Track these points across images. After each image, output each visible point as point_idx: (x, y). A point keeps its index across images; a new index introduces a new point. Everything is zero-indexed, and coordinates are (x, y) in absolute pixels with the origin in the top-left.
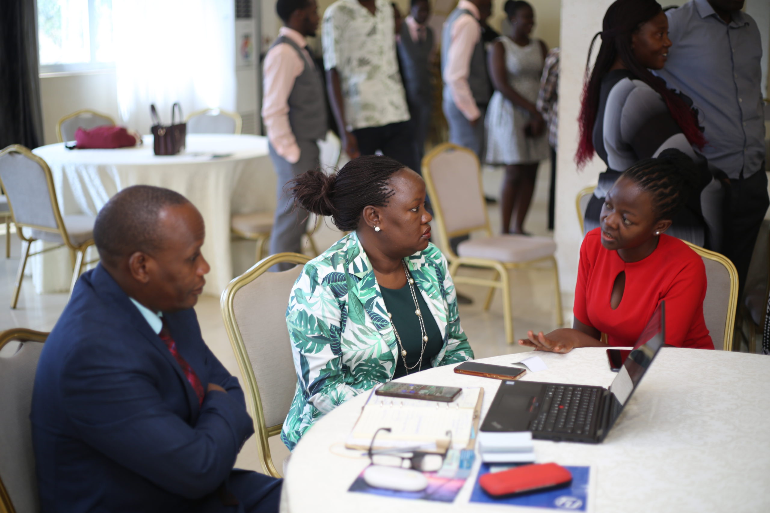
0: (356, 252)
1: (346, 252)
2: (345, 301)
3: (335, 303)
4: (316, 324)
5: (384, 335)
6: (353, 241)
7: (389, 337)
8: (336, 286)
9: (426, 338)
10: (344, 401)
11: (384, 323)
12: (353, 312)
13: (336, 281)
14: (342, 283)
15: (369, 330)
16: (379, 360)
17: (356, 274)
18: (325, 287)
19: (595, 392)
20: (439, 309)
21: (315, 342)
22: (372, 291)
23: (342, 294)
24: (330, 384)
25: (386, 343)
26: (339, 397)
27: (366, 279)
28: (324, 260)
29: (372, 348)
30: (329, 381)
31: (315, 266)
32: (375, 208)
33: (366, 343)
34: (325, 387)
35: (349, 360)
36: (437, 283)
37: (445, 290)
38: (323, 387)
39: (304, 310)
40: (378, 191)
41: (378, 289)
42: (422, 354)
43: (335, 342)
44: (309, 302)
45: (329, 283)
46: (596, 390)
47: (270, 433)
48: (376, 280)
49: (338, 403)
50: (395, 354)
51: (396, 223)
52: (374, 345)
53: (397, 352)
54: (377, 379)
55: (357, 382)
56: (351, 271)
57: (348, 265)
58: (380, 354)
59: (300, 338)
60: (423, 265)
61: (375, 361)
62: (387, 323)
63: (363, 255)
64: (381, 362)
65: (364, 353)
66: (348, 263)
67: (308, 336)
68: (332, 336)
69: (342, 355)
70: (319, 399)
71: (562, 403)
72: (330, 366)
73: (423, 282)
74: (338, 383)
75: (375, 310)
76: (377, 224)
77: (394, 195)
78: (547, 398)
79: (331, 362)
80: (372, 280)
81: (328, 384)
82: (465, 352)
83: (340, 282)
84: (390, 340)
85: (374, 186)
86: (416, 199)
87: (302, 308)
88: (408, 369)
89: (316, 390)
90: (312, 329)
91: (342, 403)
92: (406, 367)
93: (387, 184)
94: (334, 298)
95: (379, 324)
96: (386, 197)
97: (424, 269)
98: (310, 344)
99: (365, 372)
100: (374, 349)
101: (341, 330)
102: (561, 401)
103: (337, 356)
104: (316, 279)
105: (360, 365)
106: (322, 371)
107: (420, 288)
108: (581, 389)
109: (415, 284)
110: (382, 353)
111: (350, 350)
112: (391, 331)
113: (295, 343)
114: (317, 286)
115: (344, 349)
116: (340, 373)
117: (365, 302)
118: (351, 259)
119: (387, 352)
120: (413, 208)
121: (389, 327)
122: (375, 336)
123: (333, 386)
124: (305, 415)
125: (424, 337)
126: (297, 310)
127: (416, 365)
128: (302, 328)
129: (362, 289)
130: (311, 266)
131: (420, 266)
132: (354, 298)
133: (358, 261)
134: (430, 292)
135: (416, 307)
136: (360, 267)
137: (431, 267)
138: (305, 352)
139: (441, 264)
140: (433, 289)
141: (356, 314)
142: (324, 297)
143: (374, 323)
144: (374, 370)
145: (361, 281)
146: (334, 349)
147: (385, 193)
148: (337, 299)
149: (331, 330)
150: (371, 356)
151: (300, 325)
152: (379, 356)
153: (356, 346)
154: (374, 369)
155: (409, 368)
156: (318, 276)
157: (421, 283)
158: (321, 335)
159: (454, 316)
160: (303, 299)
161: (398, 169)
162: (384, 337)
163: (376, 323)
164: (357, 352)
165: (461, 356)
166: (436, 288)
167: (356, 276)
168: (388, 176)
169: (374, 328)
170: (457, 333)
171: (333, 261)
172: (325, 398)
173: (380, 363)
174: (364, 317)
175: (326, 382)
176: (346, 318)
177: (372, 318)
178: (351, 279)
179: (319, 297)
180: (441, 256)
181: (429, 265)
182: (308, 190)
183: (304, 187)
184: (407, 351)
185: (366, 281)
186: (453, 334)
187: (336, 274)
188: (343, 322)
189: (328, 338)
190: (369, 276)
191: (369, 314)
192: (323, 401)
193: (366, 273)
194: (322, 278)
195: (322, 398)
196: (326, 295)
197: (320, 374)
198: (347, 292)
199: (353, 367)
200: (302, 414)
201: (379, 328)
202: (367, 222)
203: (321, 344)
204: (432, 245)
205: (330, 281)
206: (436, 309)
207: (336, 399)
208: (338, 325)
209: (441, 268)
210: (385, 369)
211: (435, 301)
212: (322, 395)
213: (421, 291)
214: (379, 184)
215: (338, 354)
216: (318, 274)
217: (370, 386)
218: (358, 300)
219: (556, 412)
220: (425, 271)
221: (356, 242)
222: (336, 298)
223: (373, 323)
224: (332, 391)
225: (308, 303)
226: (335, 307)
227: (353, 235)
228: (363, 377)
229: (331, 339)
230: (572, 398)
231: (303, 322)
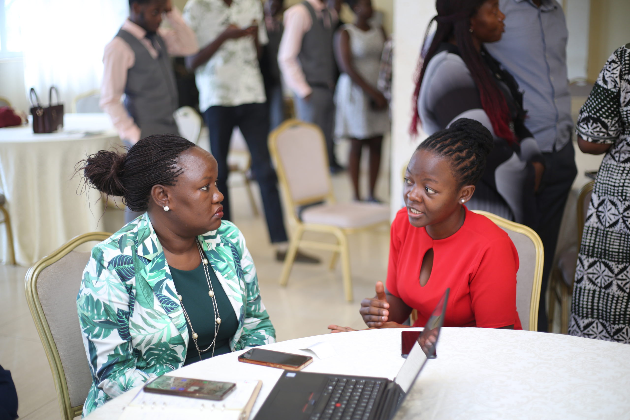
0: (146, 233)
1: (136, 234)
2: (132, 285)
3: (122, 287)
4: (103, 309)
5: (173, 319)
6: (145, 222)
7: (179, 320)
8: (122, 269)
9: (219, 320)
10: (132, 387)
11: (174, 306)
12: (141, 295)
13: (122, 265)
14: (129, 266)
15: (157, 313)
16: (169, 344)
17: (146, 256)
18: (111, 271)
19: (378, 385)
20: (234, 289)
21: (102, 327)
22: (162, 273)
23: (128, 277)
24: (119, 370)
25: (176, 327)
26: (127, 383)
27: (156, 261)
28: (111, 242)
29: (161, 332)
30: (118, 367)
31: (101, 249)
32: (163, 187)
33: (154, 327)
34: (113, 373)
35: (139, 345)
36: (232, 263)
37: (242, 269)
38: (111, 372)
39: (91, 295)
40: (166, 170)
41: (168, 271)
42: (215, 336)
43: (124, 326)
44: (95, 286)
45: (115, 266)
46: (380, 382)
47: (76, 413)
48: (166, 262)
49: (127, 388)
50: (186, 338)
51: (185, 202)
52: (163, 329)
53: (187, 335)
54: (169, 363)
55: (149, 366)
56: (140, 252)
57: (138, 246)
58: (170, 338)
59: (87, 323)
60: (218, 245)
61: (165, 345)
62: (177, 306)
63: (154, 236)
64: (171, 346)
65: (153, 337)
66: (138, 245)
67: (95, 321)
68: (120, 321)
69: (131, 339)
70: (107, 385)
71: (340, 400)
72: (118, 351)
73: (217, 262)
74: (127, 368)
75: (165, 293)
76: (166, 203)
77: (183, 173)
78: (326, 394)
79: (119, 348)
80: (161, 262)
81: (117, 369)
82: (266, 331)
83: (127, 265)
84: (180, 323)
85: (162, 165)
86: (205, 178)
87: (88, 293)
88: (200, 352)
89: (104, 376)
90: (98, 314)
91: (131, 389)
92: (198, 350)
93: (175, 163)
94: (121, 281)
95: (169, 307)
96: (174, 175)
97: (219, 249)
98: (97, 330)
99: (156, 356)
100: (163, 333)
101: (128, 315)
102: (339, 398)
103: (125, 341)
104: (102, 262)
105: (150, 349)
106: (111, 356)
107: (214, 269)
108: (364, 381)
109: (209, 264)
110: (172, 337)
111: (139, 334)
112: (181, 314)
113: (83, 328)
114: (104, 270)
115: (133, 333)
116: (131, 357)
117: (154, 285)
118: (142, 240)
119: (177, 336)
120: (203, 187)
121: (179, 310)
122: (165, 319)
123: (122, 371)
124: (100, 399)
125: (216, 318)
126: (85, 294)
127: (208, 349)
128: (89, 312)
129: (151, 271)
130: (98, 249)
131: (215, 246)
132: (142, 282)
133: (148, 242)
134: (225, 272)
135: (209, 288)
136: (150, 248)
137: (226, 247)
138: (92, 338)
139: (237, 244)
140: (229, 268)
141: (144, 298)
142: (110, 281)
143: (164, 306)
144: (165, 354)
145: (151, 263)
146: (122, 333)
147: (173, 172)
148: (124, 282)
149: (118, 315)
150: (161, 340)
151: (86, 310)
152: (169, 340)
153: (145, 330)
154: (165, 352)
155: (202, 351)
156: (104, 259)
157: (216, 263)
158: (108, 320)
159: (253, 294)
160: (90, 283)
161: (188, 148)
162: (173, 320)
163: (165, 306)
164: (145, 337)
165: (261, 335)
166: (232, 268)
167: (145, 258)
168: (177, 155)
169: (163, 311)
170: (257, 311)
171: (121, 244)
172: (113, 384)
173: (171, 348)
174: (152, 300)
175: (115, 367)
176: (134, 302)
177: (161, 302)
178: (140, 261)
179: (105, 281)
180: (238, 235)
181: (224, 245)
182: (99, 169)
183: (94, 166)
184: (198, 334)
185: (156, 263)
186: (253, 313)
187: (122, 257)
188: (131, 306)
189: (115, 322)
190: (159, 258)
191: (158, 297)
192: (111, 387)
193: (155, 255)
194: (108, 262)
195: (110, 384)
196: (113, 279)
197: (108, 359)
198: (134, 275)
199: (143, 352)
200: (97, 398)
201: (168, 311)
202: (156, 202)
203: (108, 329)
204: (229, 224)
205: (116, 264)
206: (231, 289)
207: (124, 385)
208: (126, 309)
209: (237, 248)
210: (177, 353)
211: (230, 282)
212: (110, 381)
213: (215, 271)
214: (167, 162)
215: (127, 339)
216: (104, 258)
217: (162, 370)
218: (146, 283)
219: (331, 412)
220: (220, 250)
221: (148, 223)
222: (122, 282)
223: (162, 306)
224: (120, 376)
225: (95, 288)
226: (122, 291)
227: (145, 215)
228: (154, 361)
229: (119, 323)
230: (352, 393)
231: (89, 307)
